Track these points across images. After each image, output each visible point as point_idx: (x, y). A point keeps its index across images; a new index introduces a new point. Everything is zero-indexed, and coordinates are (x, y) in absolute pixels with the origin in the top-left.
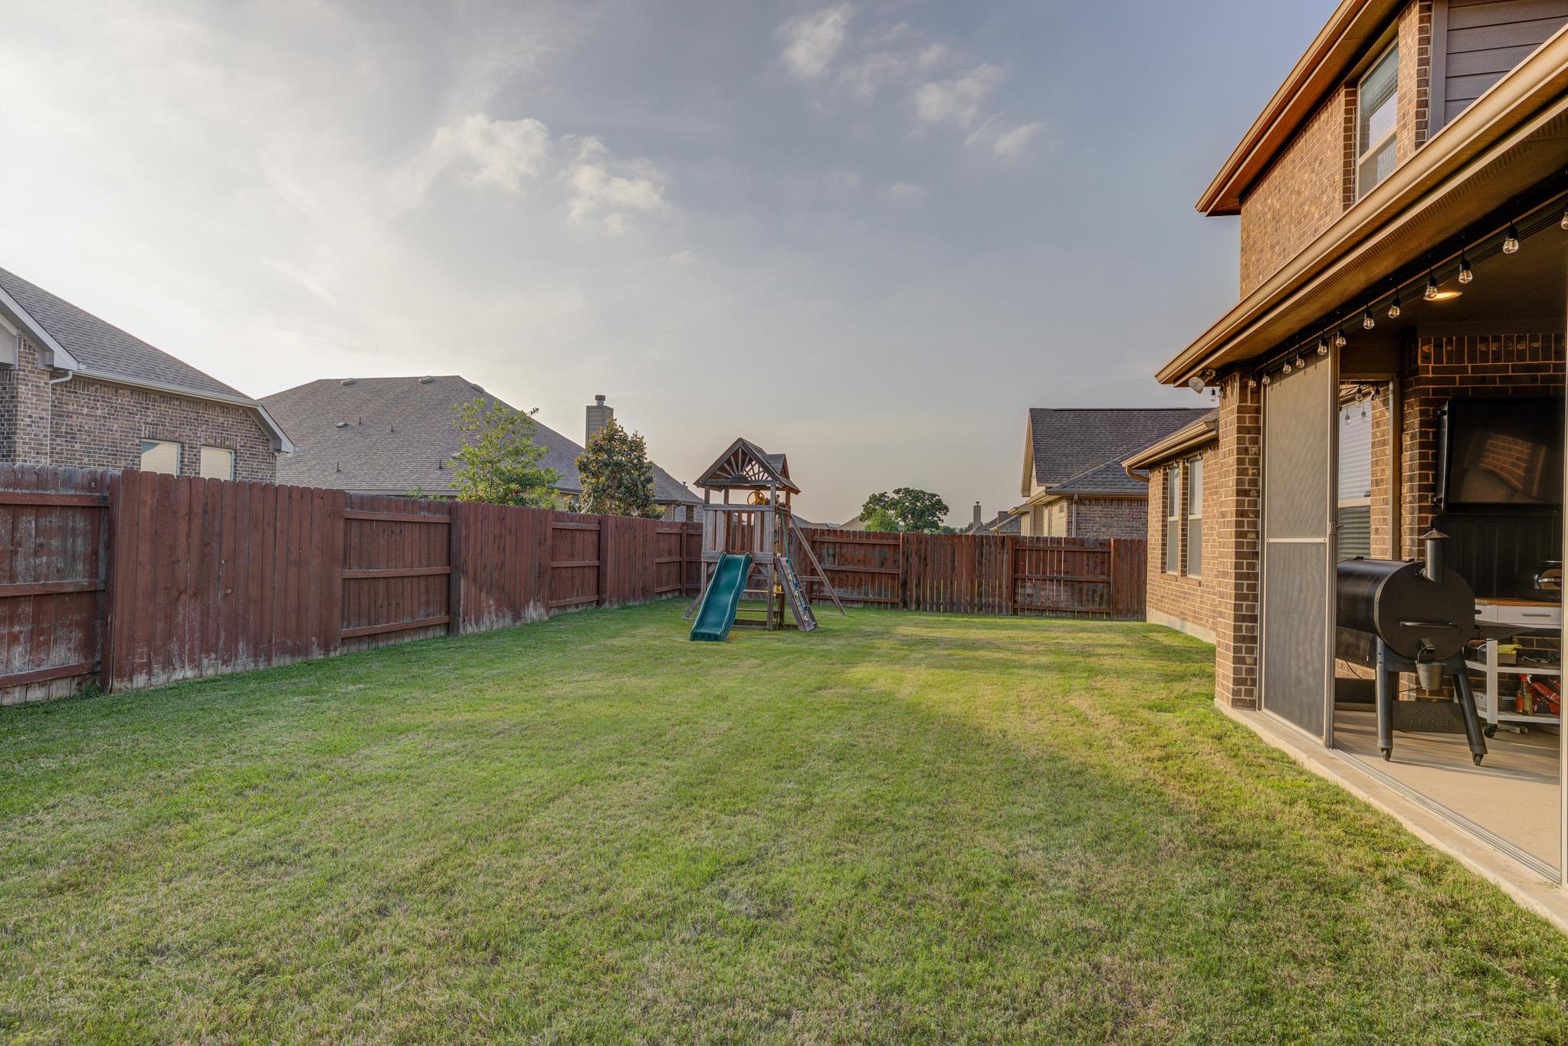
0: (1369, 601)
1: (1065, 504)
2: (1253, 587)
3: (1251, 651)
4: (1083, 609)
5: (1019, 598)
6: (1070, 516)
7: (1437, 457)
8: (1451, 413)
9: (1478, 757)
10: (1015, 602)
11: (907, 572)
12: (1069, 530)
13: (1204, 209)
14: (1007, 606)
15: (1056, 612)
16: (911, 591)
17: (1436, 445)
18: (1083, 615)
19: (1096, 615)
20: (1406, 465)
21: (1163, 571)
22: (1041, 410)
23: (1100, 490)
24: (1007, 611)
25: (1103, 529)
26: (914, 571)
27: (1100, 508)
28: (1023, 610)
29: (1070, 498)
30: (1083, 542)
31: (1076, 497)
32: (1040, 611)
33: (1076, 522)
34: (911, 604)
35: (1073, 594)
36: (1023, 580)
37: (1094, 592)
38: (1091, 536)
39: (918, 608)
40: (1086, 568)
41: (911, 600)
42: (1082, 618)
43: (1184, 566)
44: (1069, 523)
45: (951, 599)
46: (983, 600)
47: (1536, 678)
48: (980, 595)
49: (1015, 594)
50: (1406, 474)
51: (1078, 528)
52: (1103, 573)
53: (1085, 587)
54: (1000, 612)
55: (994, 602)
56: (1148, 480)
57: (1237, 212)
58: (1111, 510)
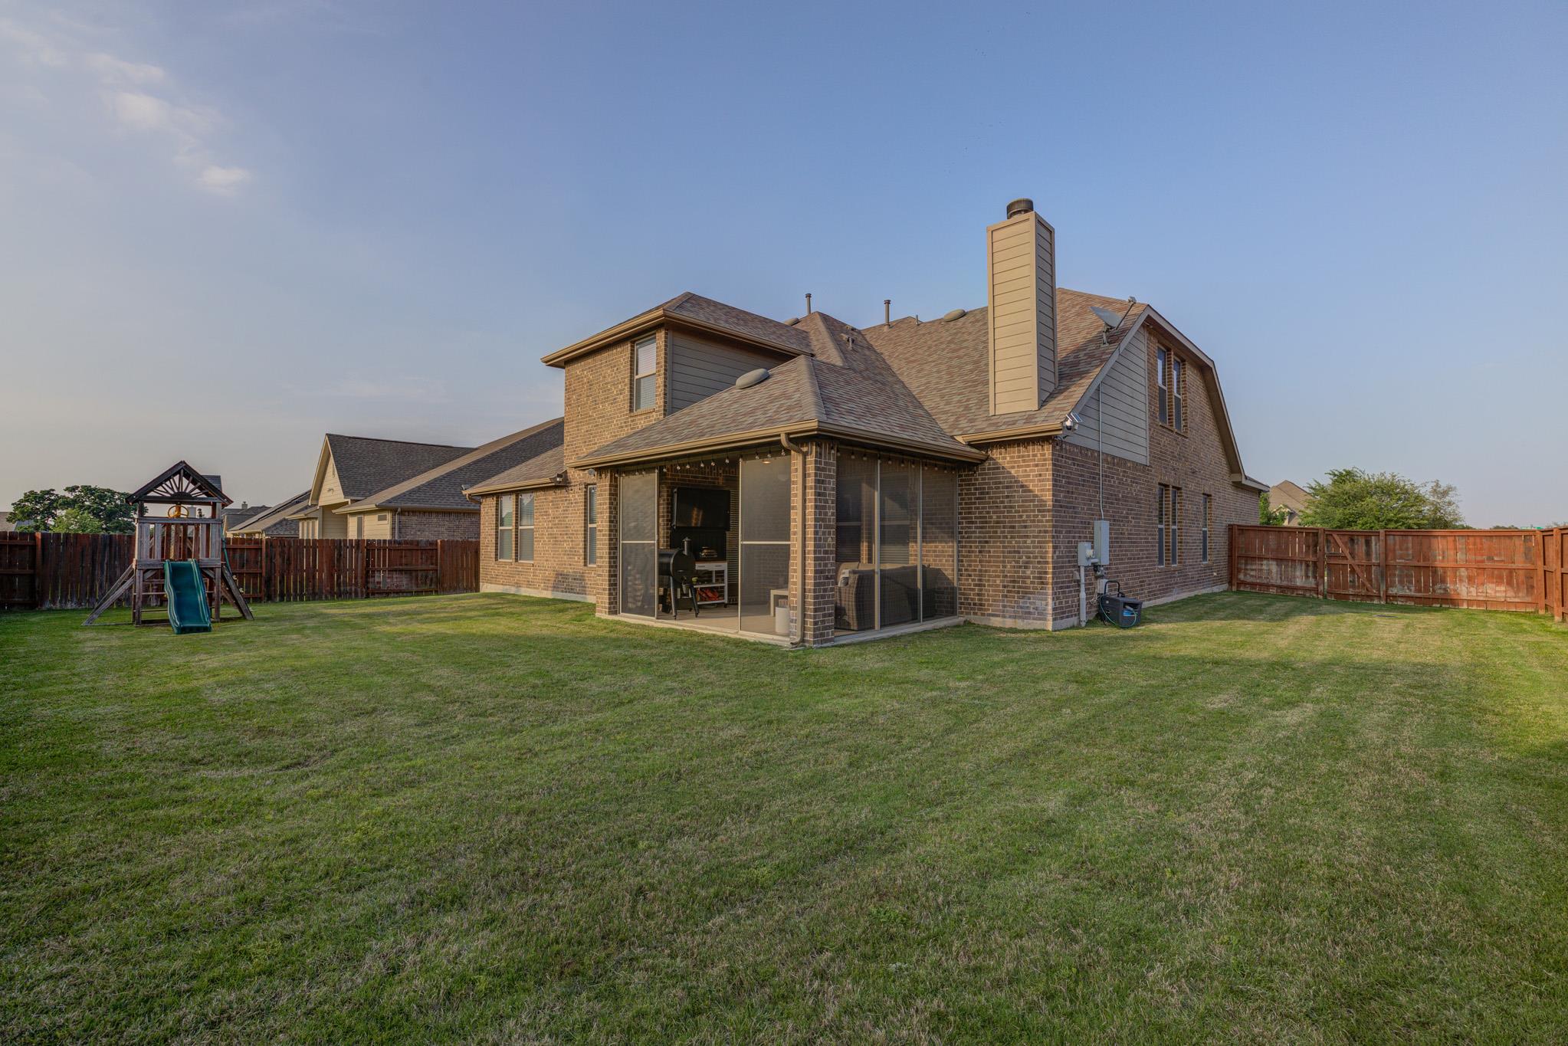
0: (669, 564)
1: (389, 516)
2: (615, 562)
3: (614, 589)
4: (419, 589)
5: (371, 586)
6: (393, 523)
7: (672, 508)
8: (678, 493)
9: (697, 614)
10: (368, 588)
11: (271, 571)
12: (393, 534)
13: (546, 362)
14: (362, 592)
15: (399, 592)
16: (275, 586)
17: (672, 505)
18: (419, 593)
19: (428, 592)
20: (661, 510)
21: (496, 560)
22: (337, 436)
23: (416, 505)
24: (362, 596)
25: (419, 533)
26: (278, 569)
27: (416, 518)
28: (373, 594)
29: (394, 511)
30: (418, 542)
31: (399, 510)
32: (387, 594)
33: (397, 528)
34: (275, 597)
35: (411, 580)
36: (373, 572)
37: (426, 577)
38: (409, 538)
39: (282, 600)
40: (420, 561)
41: (275, 593)
42: (418, 595)
43: (516, 556)
44: (393, 529)
45: (314, 589)
46: (342, 589)
47: (701, 589)
48: (339, 585)
49: (367, 582)
50: (661, 514)
51: (400, 532)
52: (432, 564)
53: (420, 574)
54: (356, 595)
55: (351, 589)
56: (481, 503)
57: (564, 368)
58: (424, 519)
